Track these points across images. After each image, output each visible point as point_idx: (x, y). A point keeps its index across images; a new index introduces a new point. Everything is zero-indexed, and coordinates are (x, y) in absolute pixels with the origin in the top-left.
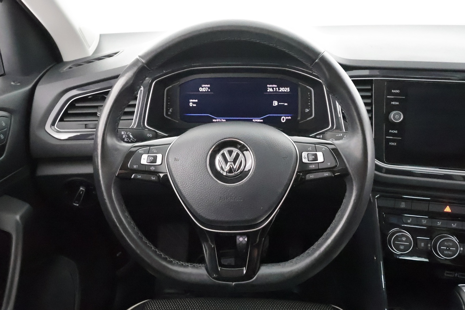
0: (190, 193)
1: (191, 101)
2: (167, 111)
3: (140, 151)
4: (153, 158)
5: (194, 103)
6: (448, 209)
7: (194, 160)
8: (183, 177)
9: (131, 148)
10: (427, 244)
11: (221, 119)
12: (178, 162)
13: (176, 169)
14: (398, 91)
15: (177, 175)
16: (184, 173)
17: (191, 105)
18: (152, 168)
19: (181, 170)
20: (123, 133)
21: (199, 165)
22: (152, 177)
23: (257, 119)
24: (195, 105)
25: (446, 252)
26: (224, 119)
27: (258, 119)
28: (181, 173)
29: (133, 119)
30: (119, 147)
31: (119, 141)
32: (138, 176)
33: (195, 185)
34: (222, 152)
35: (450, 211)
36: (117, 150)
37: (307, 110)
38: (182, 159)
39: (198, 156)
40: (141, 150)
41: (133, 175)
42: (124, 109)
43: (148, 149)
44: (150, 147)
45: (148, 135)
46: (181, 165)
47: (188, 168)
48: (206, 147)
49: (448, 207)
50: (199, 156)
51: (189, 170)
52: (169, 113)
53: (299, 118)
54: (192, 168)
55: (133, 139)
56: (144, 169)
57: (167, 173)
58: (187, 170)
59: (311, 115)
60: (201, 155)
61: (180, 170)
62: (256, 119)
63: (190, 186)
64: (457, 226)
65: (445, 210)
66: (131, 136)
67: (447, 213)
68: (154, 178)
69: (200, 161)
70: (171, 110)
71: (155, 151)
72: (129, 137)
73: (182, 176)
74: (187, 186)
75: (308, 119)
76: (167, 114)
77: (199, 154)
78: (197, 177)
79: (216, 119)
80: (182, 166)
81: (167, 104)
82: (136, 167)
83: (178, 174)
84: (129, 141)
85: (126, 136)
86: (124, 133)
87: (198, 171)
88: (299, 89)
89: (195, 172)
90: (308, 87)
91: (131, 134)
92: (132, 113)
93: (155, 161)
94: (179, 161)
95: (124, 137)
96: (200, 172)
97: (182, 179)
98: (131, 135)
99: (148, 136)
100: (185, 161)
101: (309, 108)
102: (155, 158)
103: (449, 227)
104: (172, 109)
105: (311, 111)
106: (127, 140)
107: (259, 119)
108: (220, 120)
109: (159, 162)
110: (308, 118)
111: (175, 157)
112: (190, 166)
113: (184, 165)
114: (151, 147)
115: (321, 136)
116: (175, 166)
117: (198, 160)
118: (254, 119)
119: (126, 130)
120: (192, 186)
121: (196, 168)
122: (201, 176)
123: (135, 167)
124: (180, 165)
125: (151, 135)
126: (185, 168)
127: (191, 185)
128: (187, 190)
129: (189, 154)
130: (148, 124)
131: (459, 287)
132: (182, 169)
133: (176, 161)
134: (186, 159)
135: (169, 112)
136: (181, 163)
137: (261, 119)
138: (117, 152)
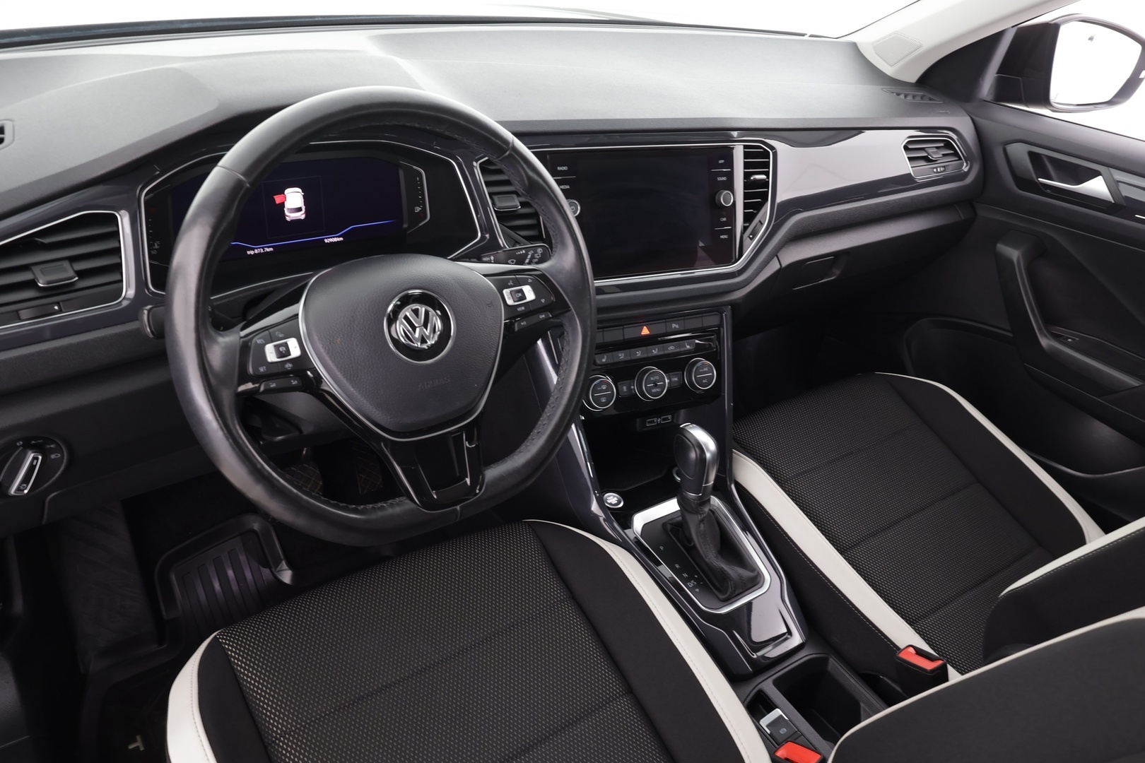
3: (258, 340)
4: (282, 348)
6: (645, 331)
9: (241, 339)
10: (630, 387)
11: (263, 248)
14: (565, 168)
15: (342, 367)
16: (353, 361)
18: (289, 366)
19: (345, 357)
23: (331, 238)
25: (654, 391)
26: (268, 247)
27: (334, 237)
28: (348, 361)
34: (402, 314)
35: (648, 333)
37: (418, 209)
43: (268, 334)
44: (269, 330)
46: (344, 348)
49: (645, 327)
53: (405, 226)
56: (274, 370)
57: (315, 367)
59: (426, 217)
62: (329, 238)
64: (658, 351)
65: (642, 333)
67: (646, 336)
70: (158, 245)
71: (280, 336)
73: (350, 366)
75: (421, 224)
79: (253, 249)
80: (346, 350)
82: (264, 370)
88: (401, 173)
90: (415, 167)
93: (287, 352)
94: (338, 342)
101: (421, 204)
102: (287, 347)
103: (650, 355)
104: (158, 242)
105: (424, 209)
107: (336, 237)
108: (262, 250)
109: (295, 352)
110: (421, 222)
114: (271, 330)
115: (492, 258)
116: (334, 353)
118: (326, 238)
123: (262, 370)
124: (342, 350)
131: (683, 429)
133: (332, 343)
136: (343, 345)
137: (339, 237)
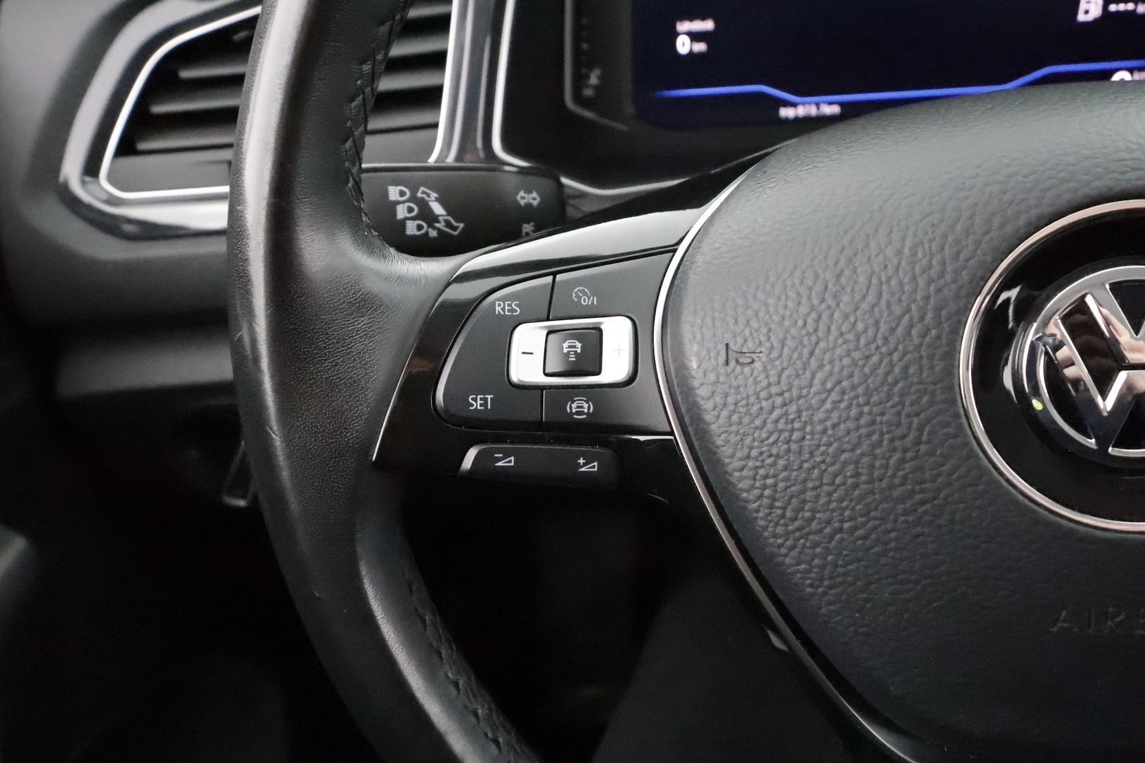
0: (840, 570)
1: (683, 26)
2: (579, 80)
3: (501, 304)
4: (579, 345)
5: (695, 36)
7: (868, 357)
8: (785, 468)
9: (448, 284)
11: (817, 103)
12: (747, 370)
13: (735, 418)
15: (748, 457)
16: (794, 446)
17: (683, 45)
18: (580, 408)
19: (769, 427)
20: (394, 193)
21: (902, 395)
22: (582, 461)
24: (700, 47)
26: (830, 103)
28: (776, 442)
29: (435, 126)
30: (374, 286)
31: (371, 250)
32: (500, 460)
33: (875, 528)
34: (1063, 298)
36: (364, 304)
38: (775, 354)
39: (893, 330)
40: (503, 299)
41: (471, 454)
42: (388, 45)
43: (543, 286)
44: (554, 274)
45: (523, 198)
46: (774, 390)
47: (820, 415)
48: (949, 269)
50: (900, 331)
51: (829, 423)
52: (588, 92)
54: (853, 413)
55: (448, 224)
56: (527, 412)
57: (672, 433)
58: (819, 428)
60: (911, 326)
61: (765, 422)
63: (840, 530)
66: (438, 209)
68: (594, 467)
69: (907, 367)
70: (596, 77)
71: (585, 301)
72: (426, 215)
73: (782, 463)
74: (814, 526)
76: (578, 98)
77: (899, 319)
78: (894, 476)
79: (794, 105)
80: (779, 400)
81: (577, 52)
82: (485, 405)
83: (751, 448)
84: (427, 233)
85: (410, 210)
86: (402, 194)
87: (898, 432)
89: (875, 437)
91: (434, 195)
92: (431, 97)
93: (590, 359)
94: (757, 365)
95: (401, 212)
96: (910, 438)
97: (781, 485)
98: (437, 200)
99: (522, 202)
100: (799, 364)
102: (593, 343)
104: (597, 71)
106: (420, 228)
108: (813, 107)
109: (615, 366)
111: (728, 338)
112: (834, 396)
113: (795, 392)
114: (559, 277)
116: (731, 400)
117: (896, 356)
119: (408, 175)
120: (856, 528)
121: (883, 414)
122: (920, 469)
123: (476, 403)
124: (763, 395)
125: (535, 194)
126: (799, 412)
127: (846, 525)
128: (818, 550)
129: (824, 317)
130: (508, 146)
132: (777, 421)
133: (732, 363)
134: (806, 351)
135: (588, 86)
136: (773, 379)
138: (365, 320)
